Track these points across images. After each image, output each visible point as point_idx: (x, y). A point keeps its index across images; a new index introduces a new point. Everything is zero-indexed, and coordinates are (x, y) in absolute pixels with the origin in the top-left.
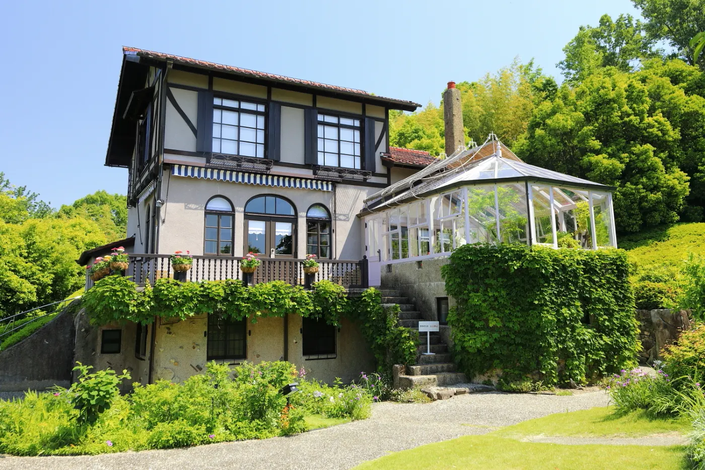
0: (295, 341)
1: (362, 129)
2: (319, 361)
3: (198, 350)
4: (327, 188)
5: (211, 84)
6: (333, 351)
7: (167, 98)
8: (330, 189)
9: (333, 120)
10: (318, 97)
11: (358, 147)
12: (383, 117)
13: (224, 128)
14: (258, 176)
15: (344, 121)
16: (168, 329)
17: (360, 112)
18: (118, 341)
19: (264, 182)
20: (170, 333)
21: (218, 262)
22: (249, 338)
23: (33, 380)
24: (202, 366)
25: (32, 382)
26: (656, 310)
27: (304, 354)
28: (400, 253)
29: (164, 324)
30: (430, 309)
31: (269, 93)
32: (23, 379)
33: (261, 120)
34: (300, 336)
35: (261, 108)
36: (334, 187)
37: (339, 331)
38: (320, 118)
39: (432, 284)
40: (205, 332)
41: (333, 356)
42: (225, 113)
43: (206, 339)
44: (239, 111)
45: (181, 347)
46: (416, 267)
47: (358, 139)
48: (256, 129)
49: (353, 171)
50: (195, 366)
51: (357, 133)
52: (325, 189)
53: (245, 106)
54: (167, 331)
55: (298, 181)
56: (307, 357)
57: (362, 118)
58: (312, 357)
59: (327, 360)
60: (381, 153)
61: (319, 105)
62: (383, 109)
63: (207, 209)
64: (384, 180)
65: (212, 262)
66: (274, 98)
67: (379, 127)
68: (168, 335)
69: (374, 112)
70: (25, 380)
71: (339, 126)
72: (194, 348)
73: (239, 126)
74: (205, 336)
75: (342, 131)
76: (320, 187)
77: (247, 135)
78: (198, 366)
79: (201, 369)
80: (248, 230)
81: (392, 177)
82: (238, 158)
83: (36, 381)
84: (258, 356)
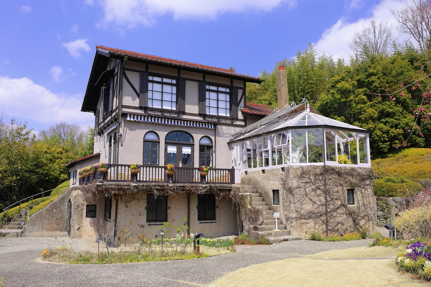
0: (193, 213)
1: (230, 94)
2: (207, 224)
3: (142, 217)
4: (211, 127)
5: (147, 68)
6: (214, 218)
7: (123, 76)
8: (213, 128)
9: (215, 88)
10: (206, 75)
11: (228, 104)
12: (243, 86)
13: (154, 93)
14: (173, 121)
15: (220, 89)
16: (126, 205)
17: (229, 84)
18: (95, 211)
19: (176, 124)
20: (127, 207)
21: (151, 168)
22: (169, 211)
23: (48, 231)
24: (144, 225)
25: (47, 232)
26: (391, 198)
27: (199, 220)
28: (252, 164)
29: (124, 202)
30: (269, 196)
31: (179, 74)
32: (43, 231)
33: (174, 89)
34: (197, 210)
35: (174, 82)
36: (215, 127)
37: (217, 208)
38: (207, 87)
39: (270, 182)
40: (146, 207)
41: (214, 221)
42: (155, 85)
43: (146, 210)
44: (162, 83)
45: (133, 215)
46: (261, 172)
47: (228, 99)
48: (172, 93)
49: (225, 118)
50: (140, 225)
51: (228, 96)
52: (210, 128)
53: (165, 80)
54: (125, 206)
55: (195, 123)
56: (200, 222)
57: (231, 87)
58: (203, 222)
59: (211, 223)
60: (241, 107)
61: (206, 80)
62: (243, 82)
63: (145, 139)
64: (243, 123)
65: (148, 168)
66: (181, 76)
67: (240, 92)
68: (126, 208)
69: (237, 84)
70: (44, 231)
71: (217, 92)
72: (140, 215)
73: (162, 92)
74: (145, 209)
75: (220, 95)
76: (207, 127)
77: (167, 97)
78: (142, 225)
79: (143, 227)
80: (167, 151)
81: (247, 121)
82: (162, 111)
83: (50, 232)
84: (174, 220)
